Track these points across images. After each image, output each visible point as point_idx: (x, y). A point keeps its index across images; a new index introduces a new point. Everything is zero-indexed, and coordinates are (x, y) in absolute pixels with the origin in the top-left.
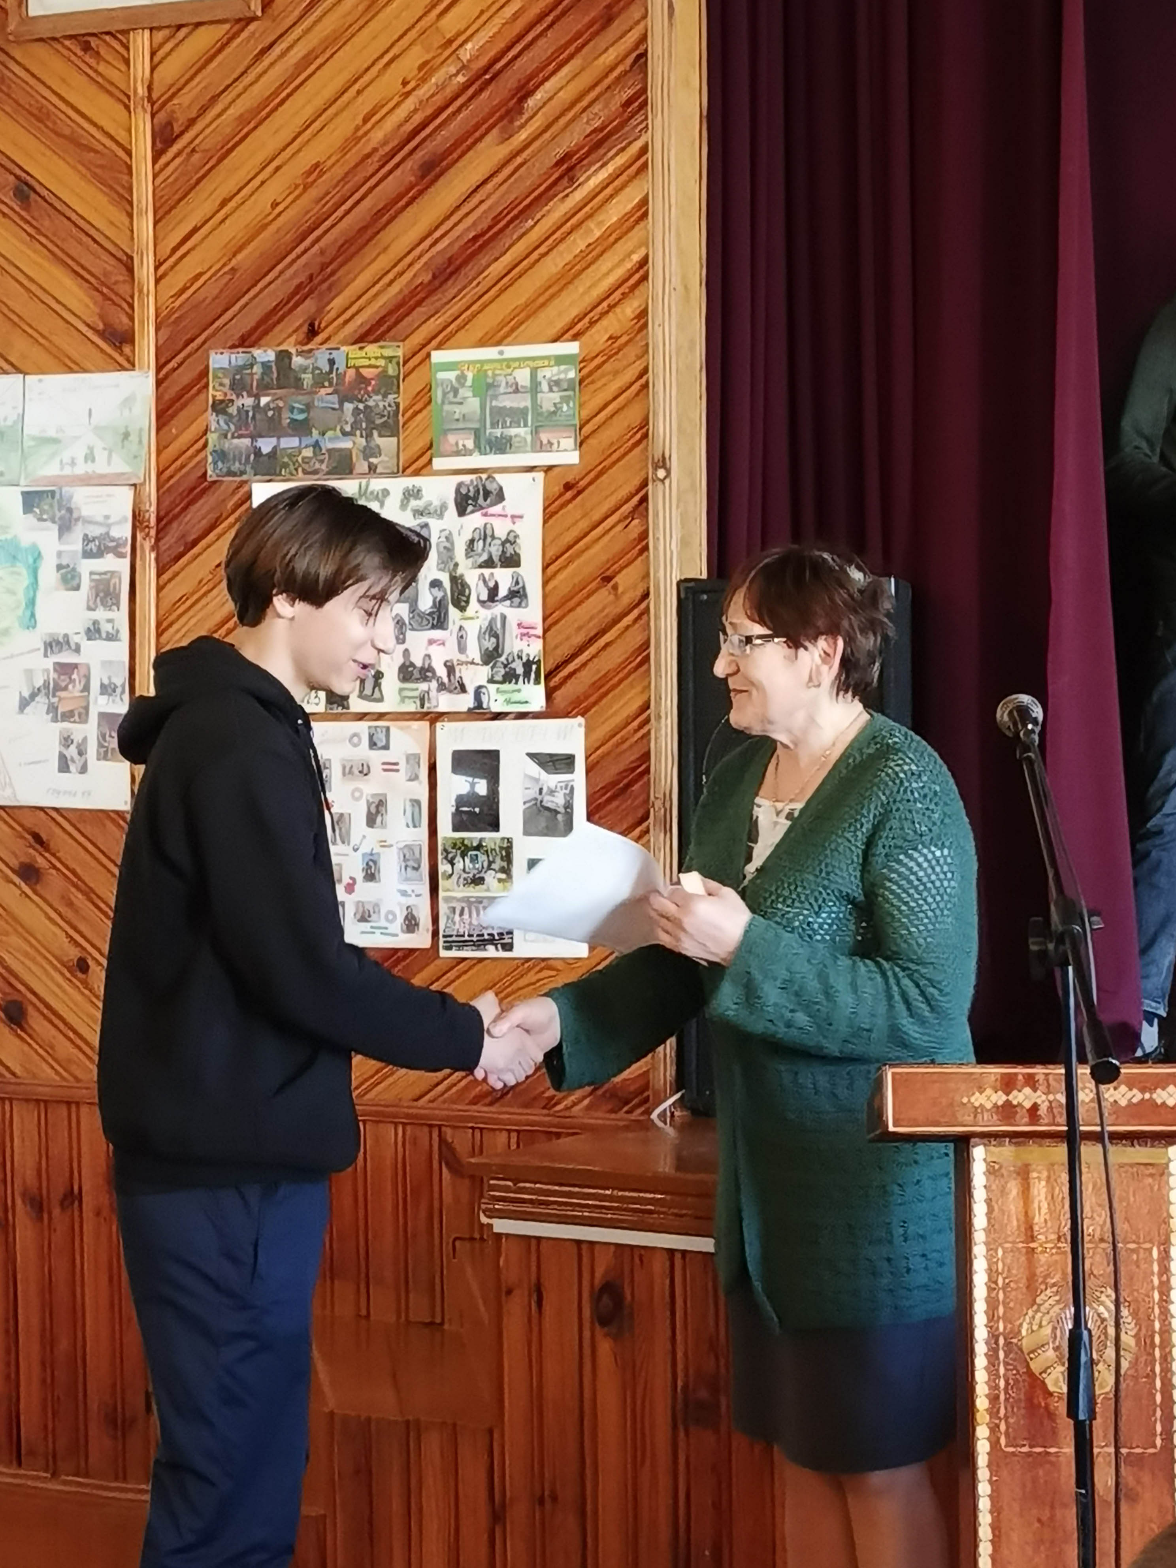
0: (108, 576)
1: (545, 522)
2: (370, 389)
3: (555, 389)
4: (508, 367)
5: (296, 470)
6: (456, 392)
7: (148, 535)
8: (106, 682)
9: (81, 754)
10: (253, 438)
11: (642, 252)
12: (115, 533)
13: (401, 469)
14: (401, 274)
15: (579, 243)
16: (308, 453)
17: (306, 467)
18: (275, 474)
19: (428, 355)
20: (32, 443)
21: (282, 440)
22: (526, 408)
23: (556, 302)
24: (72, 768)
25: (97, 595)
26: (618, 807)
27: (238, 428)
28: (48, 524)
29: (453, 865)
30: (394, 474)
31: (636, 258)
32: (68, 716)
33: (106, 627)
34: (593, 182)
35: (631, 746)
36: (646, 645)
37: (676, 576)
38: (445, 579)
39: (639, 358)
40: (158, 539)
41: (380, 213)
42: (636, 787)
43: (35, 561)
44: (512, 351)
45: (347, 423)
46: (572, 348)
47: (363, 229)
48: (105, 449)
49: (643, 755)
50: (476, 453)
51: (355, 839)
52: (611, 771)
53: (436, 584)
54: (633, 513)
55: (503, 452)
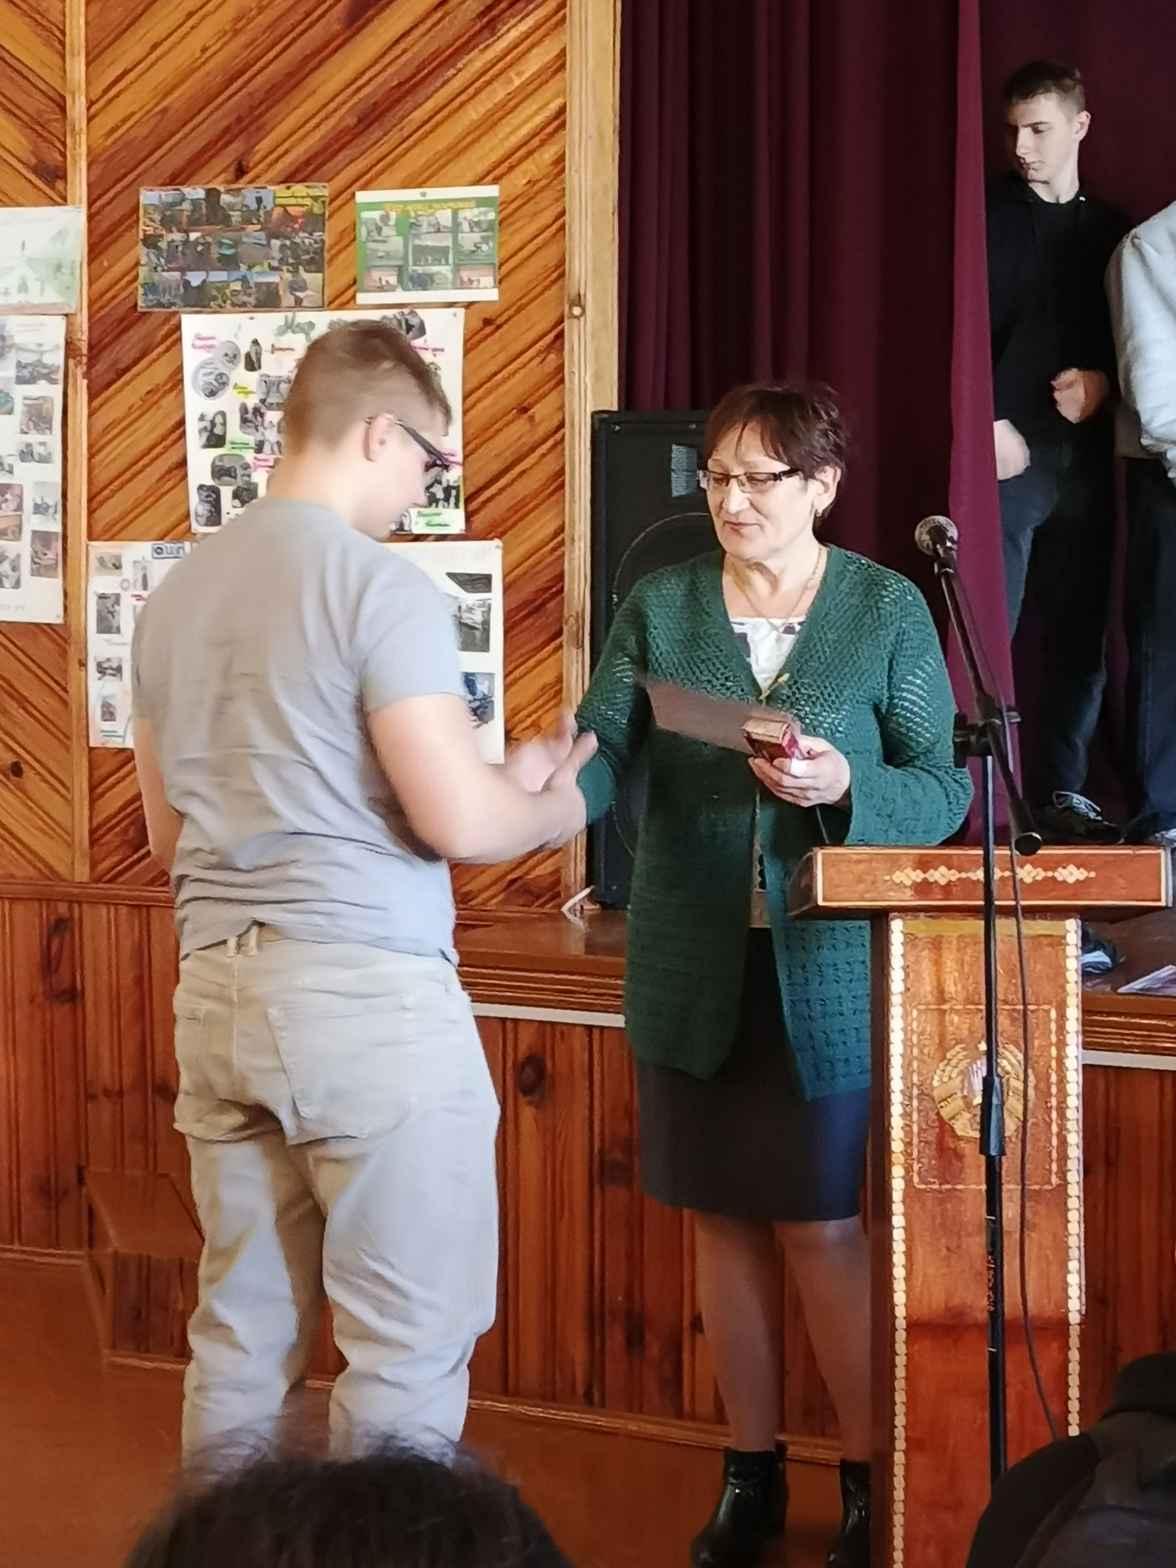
0: (41, 401)
1: (464, 356)
2: (297, 226)
3: (476, 229)
4: (431, 207)
5: (225, 302)
6: (379, 230)
7: (80, 362)
8: (39, 502)
9: (14, 569)
10: (183, 270)
11: (559, 102)
12: (48, 360)
13: (326, 303)
14: (327, 118)
15: (499, 92)
16: (237, 286)
17: (234, 299)
18: (205, 306)
19: (353, 195)
21: (212, 273)
22: (448, 247)
23: (477, 146)
25: (30, 420)
26: (533, 624)
27: (168, 262)
30: (321, 307)
31: (554, 106)
33: (38, 450)
34: (514, 34)
35: (546, 567)
36: (561, 472)
37: (590, 409)
39: (556, 201)
40: (90, 365)
41: (307, 59)
42: (550, 605)
44: (434, 193)
45: (273, 258)
46: (492, 191)
47: (290, 75)
48: (37, 280)
49: (556, 576)
50: (399, 290)
52: (527, 591)
54: (549, 348)
55: (424, 288)
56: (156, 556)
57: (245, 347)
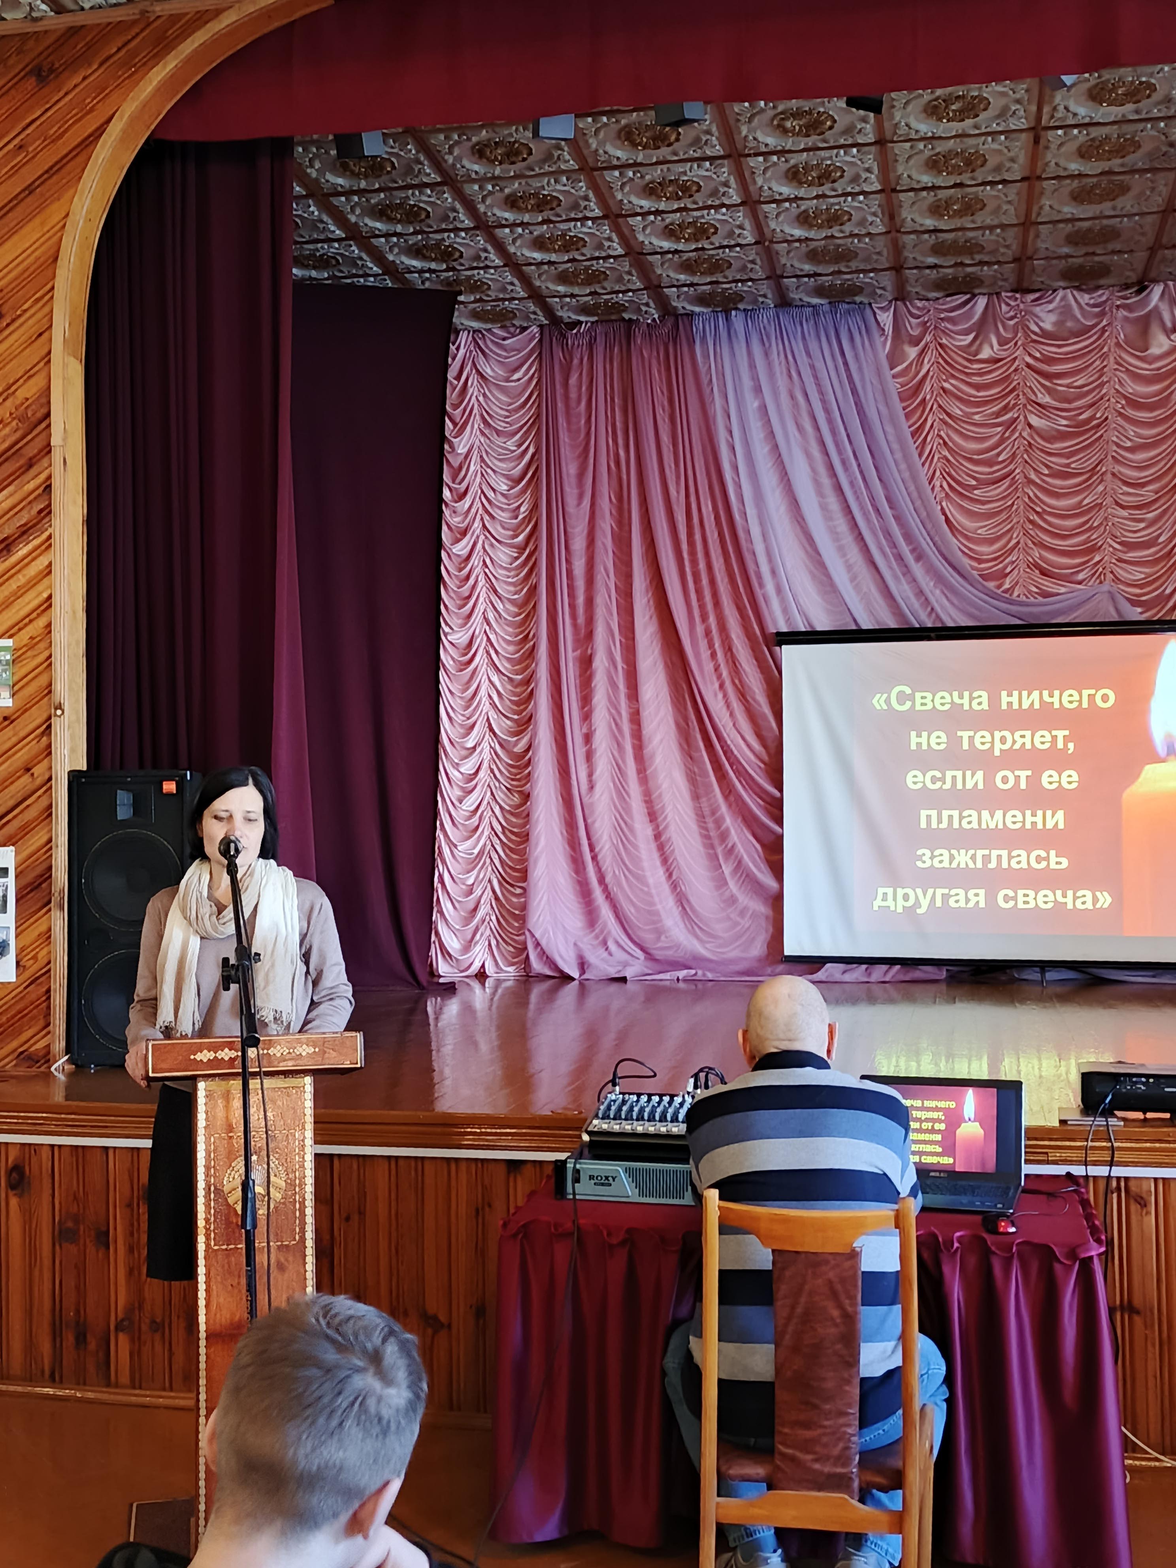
11: (49, 592)
15: (12, 586)
26: (34, 896)
31: (45, 595)
34: (21, 553)
35: (42, 862)
36: (50, 806)
37: (67, 769)
39: (46, 649)
42: (44, 885)
46: (9, 643)
49: (47, 868)
52: (30, 877)
54: (43, 734)
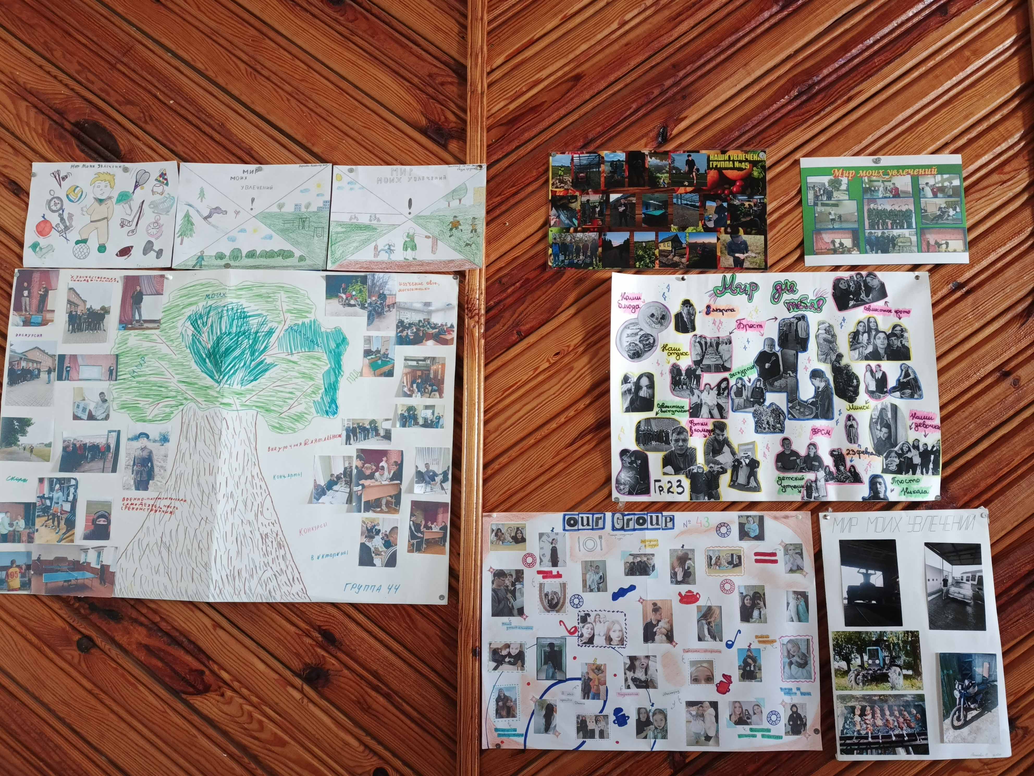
0: (428, 362)
1: (936, 318)
2: (734, 189)
3: (941, 195)
4: (886, 174)
5: (652, 262)
6: (829, 195)
7: (476, 322)
8: (423, 469)
9: (388, 544)
10: (601, 231)
12: (437, 319)
13: (769, 265)
16: (666, 246)
17: (664, 260)
18: (628, 266)
19: (798, 161)
20: (340, 229)
21: (636, 234)
22: (909, 211)
24: (377, 561)
27: (582, 223)
28: (357, 309)
29: (849, 662)
30: (765, 268)
32: (373, 505)
33: (423, 414)
38: (826, 368)
40: (488, 327)
43: (338, 346)
44: (887, 160)
46: (954, 159)
48: (427, 238)
50: (856, 252)
51: (728, 635)
53: (816, 374)
55: (885, 251)
56: (567, 527)
57: (675, 308)
